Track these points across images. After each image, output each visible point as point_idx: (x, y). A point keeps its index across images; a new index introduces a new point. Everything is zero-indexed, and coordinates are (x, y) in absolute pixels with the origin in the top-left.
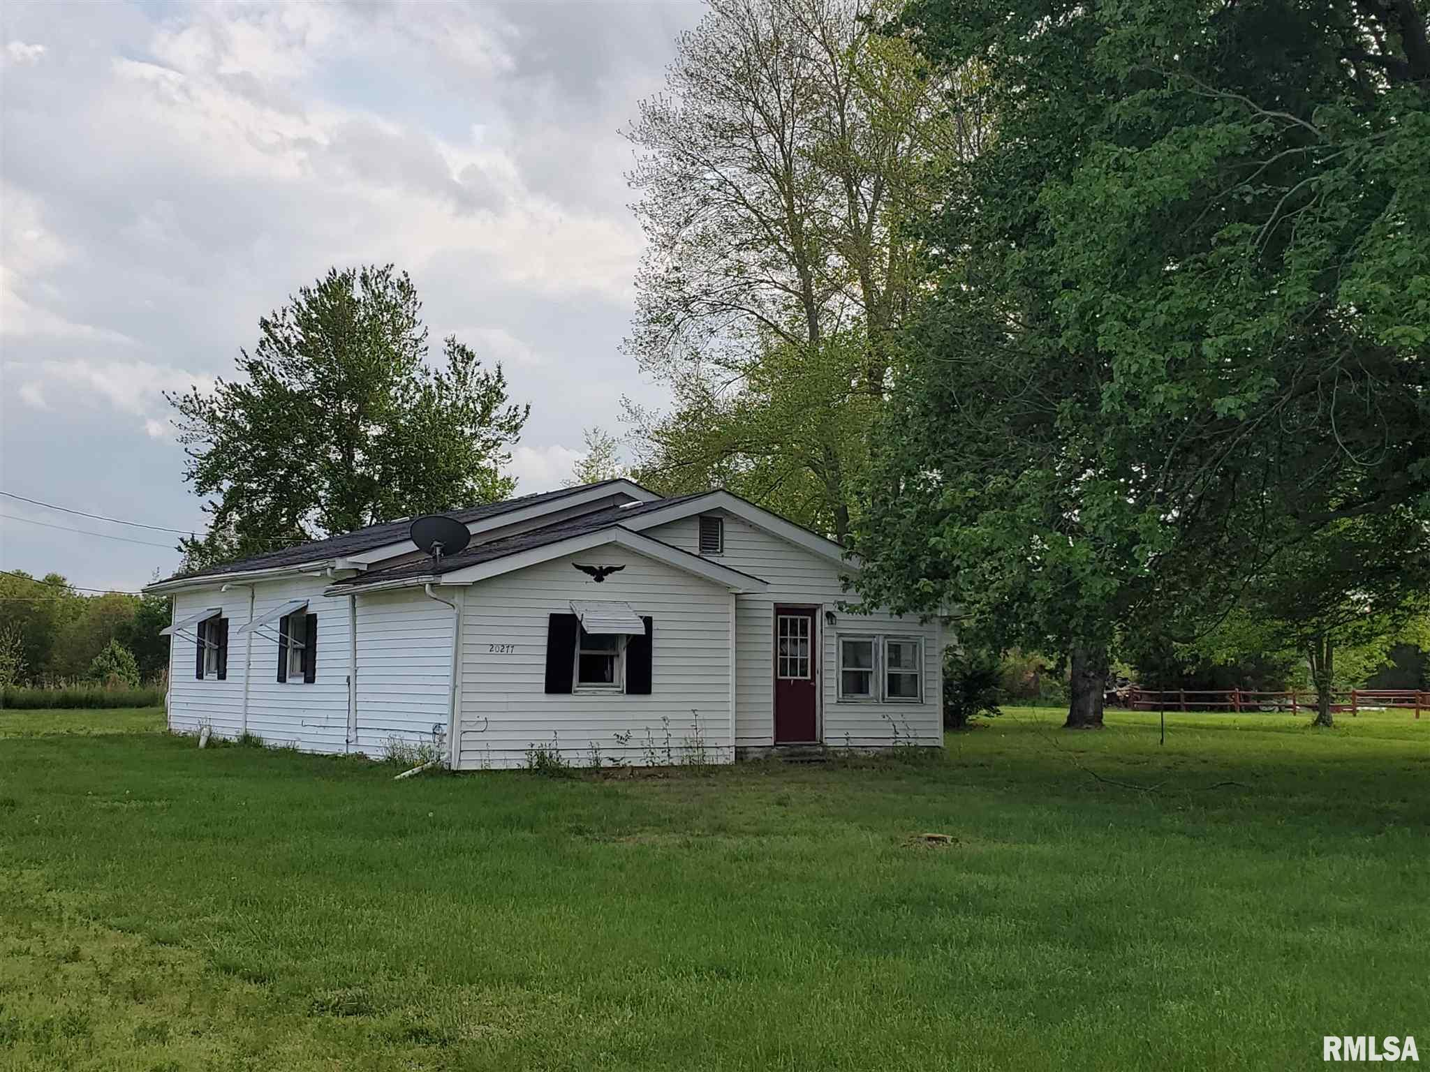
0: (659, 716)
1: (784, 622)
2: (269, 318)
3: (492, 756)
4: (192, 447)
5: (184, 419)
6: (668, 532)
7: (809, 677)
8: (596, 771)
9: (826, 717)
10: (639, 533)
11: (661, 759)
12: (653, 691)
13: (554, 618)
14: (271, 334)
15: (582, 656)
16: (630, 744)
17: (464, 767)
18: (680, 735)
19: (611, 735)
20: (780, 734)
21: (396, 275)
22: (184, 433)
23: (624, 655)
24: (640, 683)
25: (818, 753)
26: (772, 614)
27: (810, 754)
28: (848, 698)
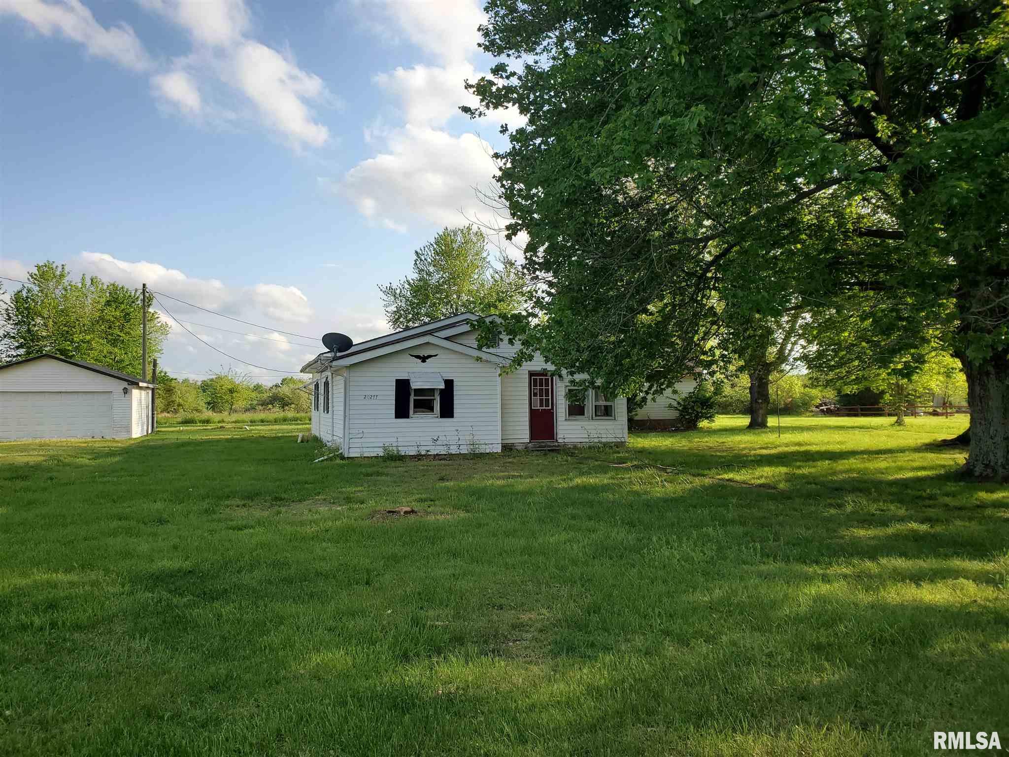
0: (454, 429)
1: (535, 380)
2: (419, 251)
3: (365, 450)
4: (389, 309)
5: (385, 297)
6: (464, 337)
7: (550, 408)
8: (418, 457)
9: (559, 428)
10: (445, 339)
11: (454, 450)
12: (455, 415)
13: (398, 381)
14: (419, 257)
15: (415, 400)
16: (438, 443)
17: (351, 455)
18: (466, 438)
19: (429, 438)
20: (533, 436)
21: (475, 228)
22: (385, 303)
23: (439, 399)
24: (447, 411)
25: (555, 446)
26: (527, 376)
27: (550, 446)
28: (572, 418)
